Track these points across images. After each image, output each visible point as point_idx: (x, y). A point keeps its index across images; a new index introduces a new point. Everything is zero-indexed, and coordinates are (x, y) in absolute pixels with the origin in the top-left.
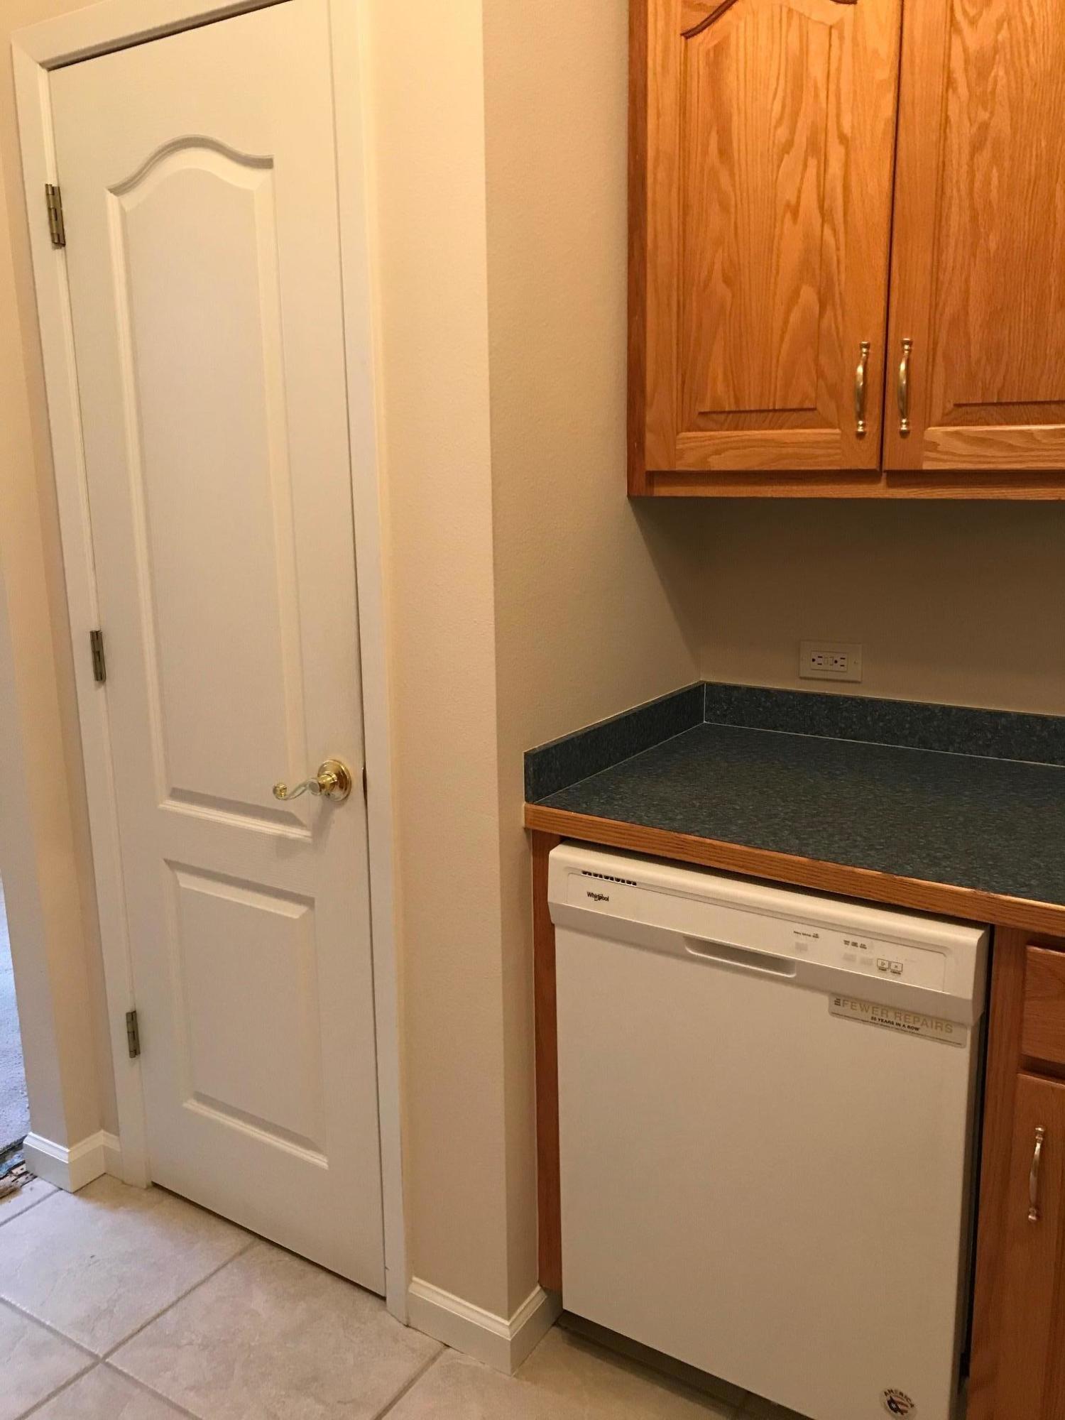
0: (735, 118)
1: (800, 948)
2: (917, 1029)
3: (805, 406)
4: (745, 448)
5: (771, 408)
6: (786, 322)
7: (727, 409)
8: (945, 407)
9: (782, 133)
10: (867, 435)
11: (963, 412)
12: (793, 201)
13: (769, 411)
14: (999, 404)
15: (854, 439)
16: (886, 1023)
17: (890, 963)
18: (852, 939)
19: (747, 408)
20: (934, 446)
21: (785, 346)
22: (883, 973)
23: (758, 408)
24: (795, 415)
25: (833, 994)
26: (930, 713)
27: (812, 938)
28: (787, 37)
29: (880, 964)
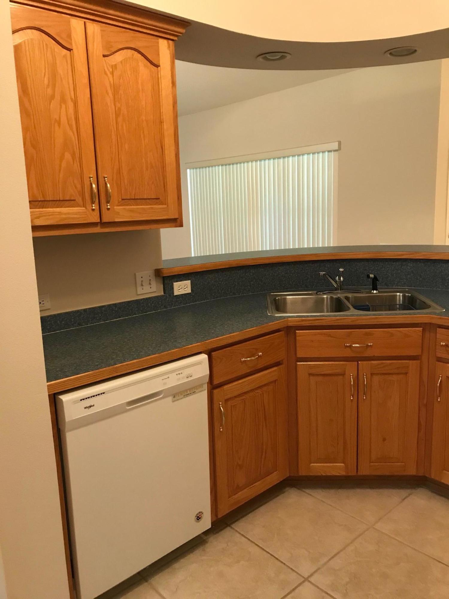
0: (28, 79)
1: (165, 384)
2: (195, 392)
3: (72, 199)
4: (49, 215)
5: (58, 199)
6: (60, 166)
7: (40, 200)
8: (118, 200)
9: (50, 91)
10: (95, 210)
11: (125, 201)
12: (58, 119)
13: (57, 201)
14: (134, 199)
15: (91, 211)
16: (188, 395)
17: (189, 374)
18: (178, 373)
19: (48, 200)
20: (118, 213)
21: (61, 176)
22: (188, 378)
23: (53, 199)
24: (67, 202)
25: (172, 395)
26: (80, 313)
27: (167, 379)
28: (47, 54)
29: (187, 376)
